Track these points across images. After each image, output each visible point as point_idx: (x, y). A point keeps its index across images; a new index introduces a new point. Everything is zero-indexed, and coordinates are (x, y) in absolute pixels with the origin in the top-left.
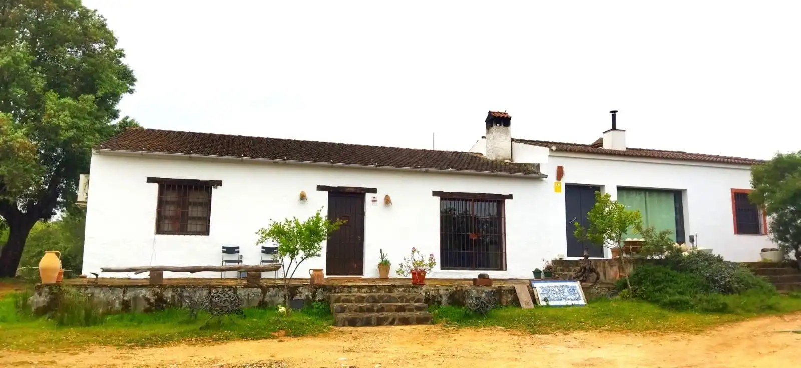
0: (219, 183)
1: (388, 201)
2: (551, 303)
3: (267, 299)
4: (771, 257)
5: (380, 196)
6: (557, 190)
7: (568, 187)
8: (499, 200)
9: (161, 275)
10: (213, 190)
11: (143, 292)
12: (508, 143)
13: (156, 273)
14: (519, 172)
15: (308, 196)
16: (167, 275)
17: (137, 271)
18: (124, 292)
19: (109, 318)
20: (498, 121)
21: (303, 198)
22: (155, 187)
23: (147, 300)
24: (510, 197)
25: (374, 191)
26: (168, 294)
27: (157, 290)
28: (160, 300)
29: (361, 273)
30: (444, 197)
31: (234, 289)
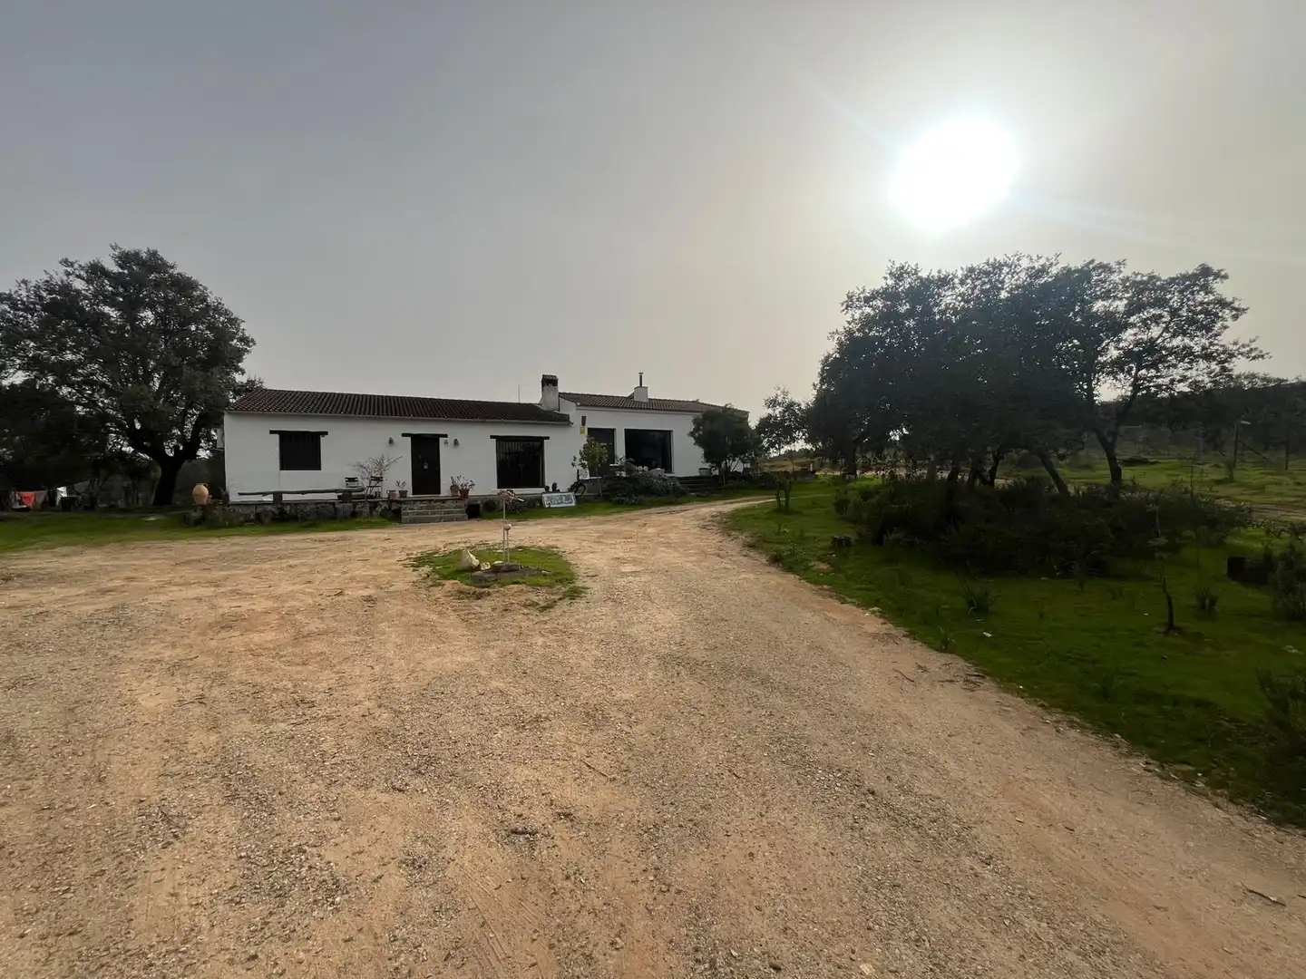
0: (326, 433)
1: (456, 443)
2: (552, 506)
3: (357, 510)
4: (704, 473)
5: (450, 440)
6: (582, 432)
7: (590, 430)
8: (541, 440)
9: (281, 497)
10: (322, 438)
11: (269, 507)
12: (555, 398)
13: (278, 495)
14: (559, 421)
15: (395, 440)
16: (286, 497)
17: (264, 494)
18: (256, 508)
19: (246, 524)
20: (549, 382)
21: (391, 441)
22: (277, 436)
23: (273, 512)
24: (548, 438)
25: (446, 436)
26: (288, 508)
27: (279, 506)
28: (282, 512)
29: (439, 493)
30: (499, 439)
31: (333, 504)
